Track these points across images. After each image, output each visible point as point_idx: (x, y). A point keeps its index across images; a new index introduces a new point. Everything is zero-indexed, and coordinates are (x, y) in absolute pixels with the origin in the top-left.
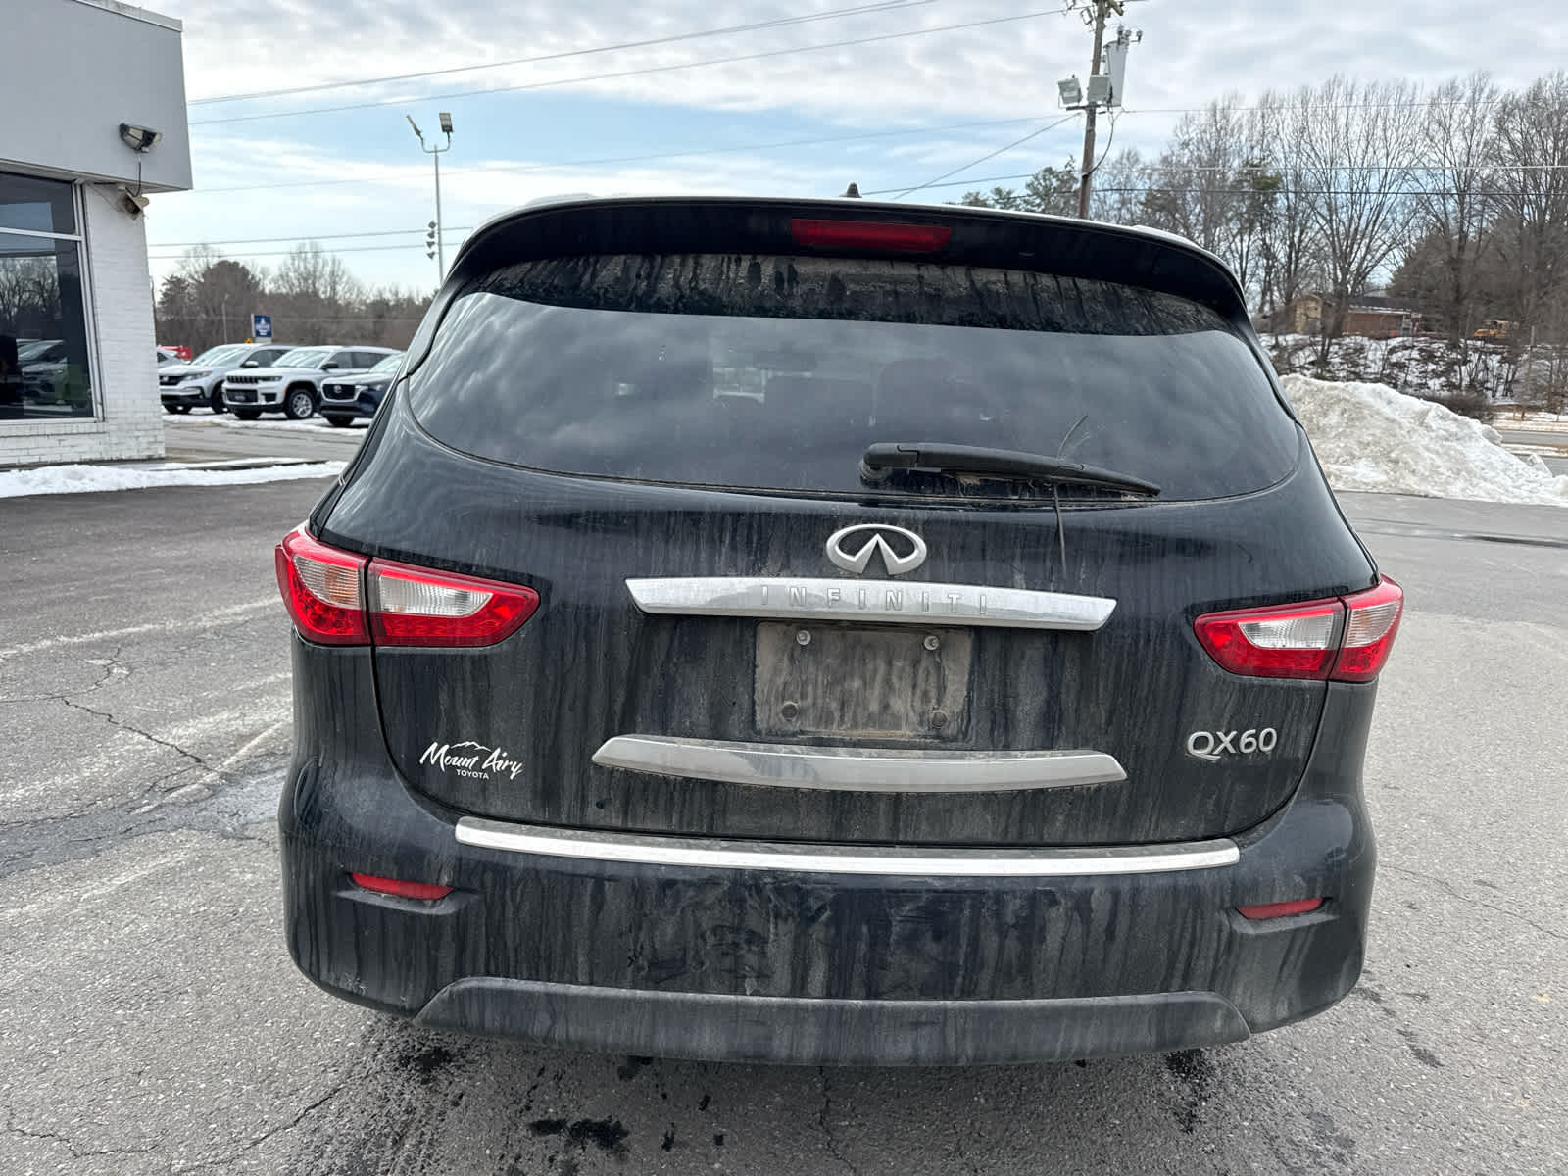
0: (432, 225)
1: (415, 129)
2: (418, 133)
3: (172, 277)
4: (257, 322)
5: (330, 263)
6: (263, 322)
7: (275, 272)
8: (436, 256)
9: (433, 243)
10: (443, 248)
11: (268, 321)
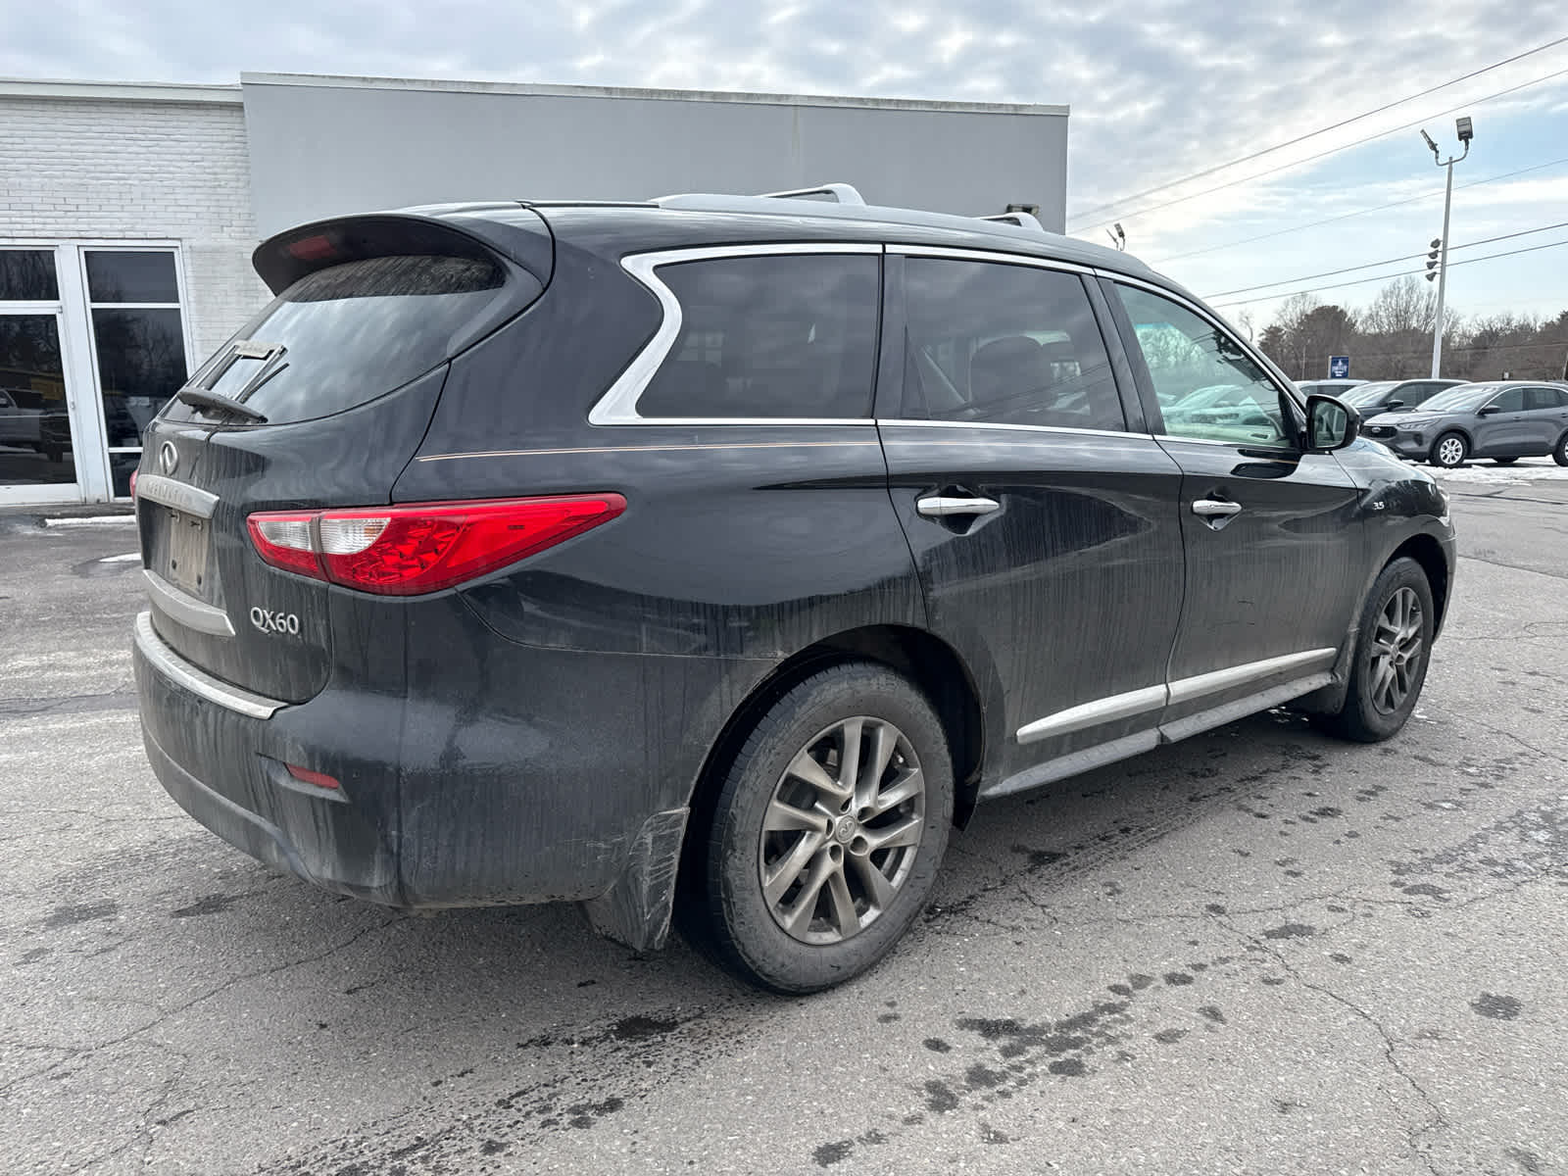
0: (1435, 244)
1: (1430, 142)
2: (1433, 146)
3: (1271, 327)
4: (1335, 362)
5: (1426, 297)
6: (1340, 363)
7: (1366, 312)
8: (1437, 278)
9: (1436, 263)
10: (1448, 269)
11: (1345, 362)
